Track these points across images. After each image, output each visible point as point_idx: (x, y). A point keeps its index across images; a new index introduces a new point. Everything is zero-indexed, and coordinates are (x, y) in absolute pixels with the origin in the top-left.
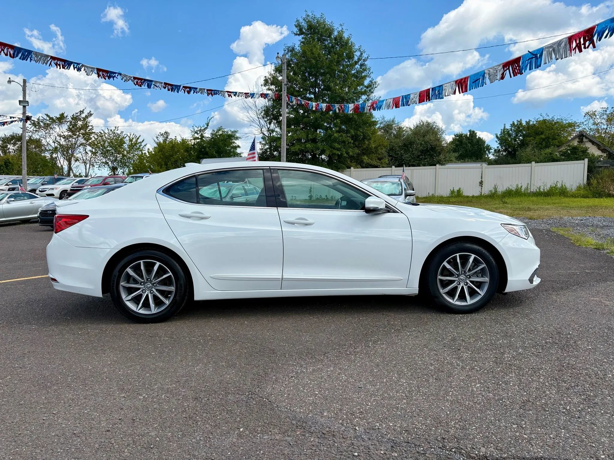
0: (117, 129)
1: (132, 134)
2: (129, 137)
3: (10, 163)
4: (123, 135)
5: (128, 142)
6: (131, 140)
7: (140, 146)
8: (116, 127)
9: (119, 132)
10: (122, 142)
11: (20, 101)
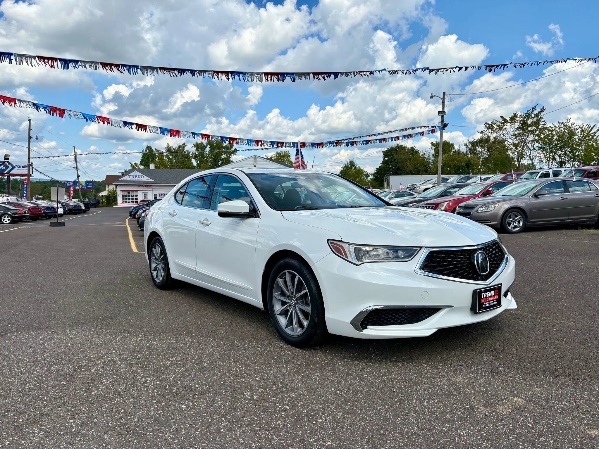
0: (568, 121)
1: (585, 125)
2: (582, 128)
3: (471, 163)
4: (574, 126)
5: (579, 134)
6: (582, 131)
7: (593, 136)
8: (567, 119)
9: (570, 124)
10: (572, 134)
11: (439, 112)
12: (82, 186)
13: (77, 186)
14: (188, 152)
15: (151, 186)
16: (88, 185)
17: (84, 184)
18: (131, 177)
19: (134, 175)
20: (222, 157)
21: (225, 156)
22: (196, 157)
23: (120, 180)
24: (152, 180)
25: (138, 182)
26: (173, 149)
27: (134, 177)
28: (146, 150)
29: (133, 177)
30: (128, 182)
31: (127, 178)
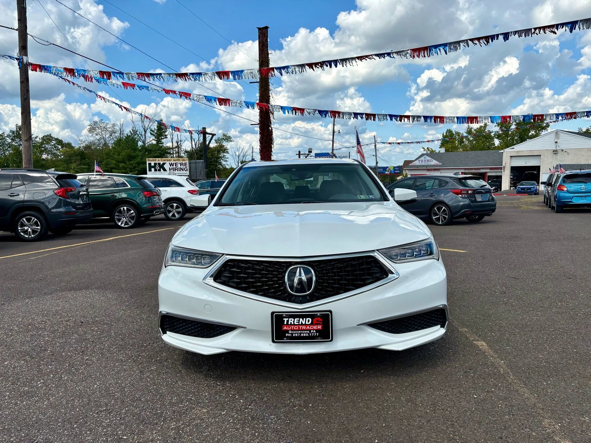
12: (391, 171)
13: (386, 171)
14: (490, 132)
15: (439, 169)
16: (396, 170)
17: (392, 169)
18: (420, 161)
19: (424, 159)
20: (530, 134)
21: (533, 132)
22: (499, 137)
23: (410, 165)
24: (440, 164)
25: (427, 166)
26: (475, 130)
27: (424, 161)
28: (446, 133)
29: (422, 161)
30: (418, 166)
31: (417, 163)
